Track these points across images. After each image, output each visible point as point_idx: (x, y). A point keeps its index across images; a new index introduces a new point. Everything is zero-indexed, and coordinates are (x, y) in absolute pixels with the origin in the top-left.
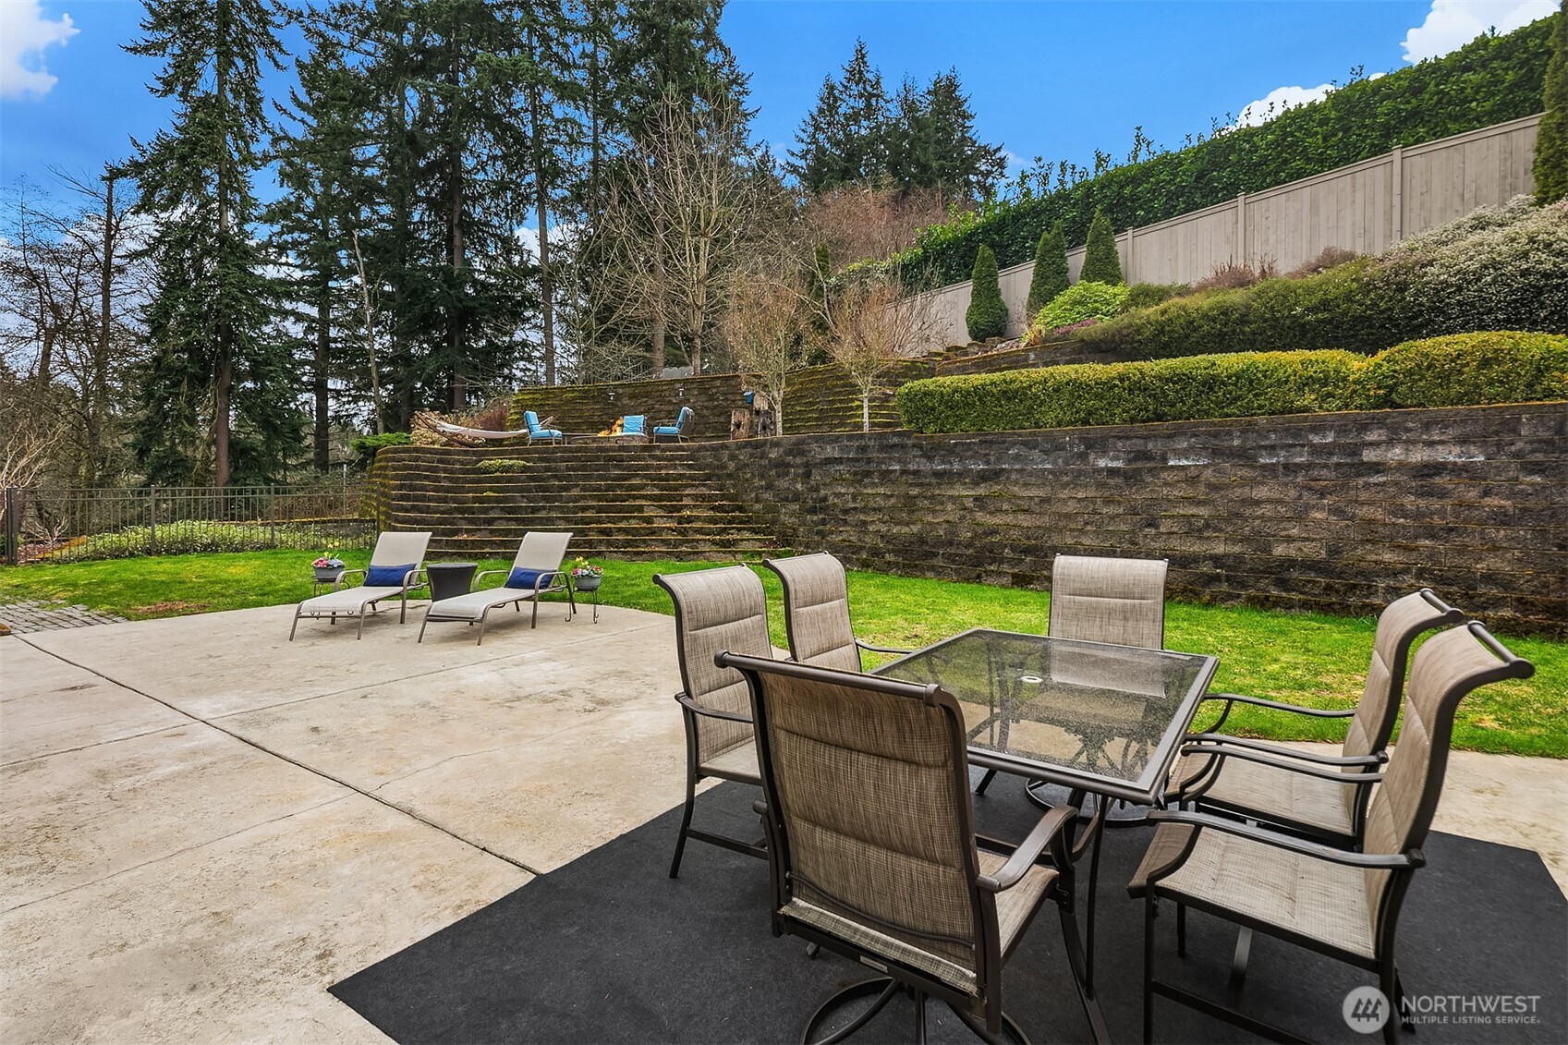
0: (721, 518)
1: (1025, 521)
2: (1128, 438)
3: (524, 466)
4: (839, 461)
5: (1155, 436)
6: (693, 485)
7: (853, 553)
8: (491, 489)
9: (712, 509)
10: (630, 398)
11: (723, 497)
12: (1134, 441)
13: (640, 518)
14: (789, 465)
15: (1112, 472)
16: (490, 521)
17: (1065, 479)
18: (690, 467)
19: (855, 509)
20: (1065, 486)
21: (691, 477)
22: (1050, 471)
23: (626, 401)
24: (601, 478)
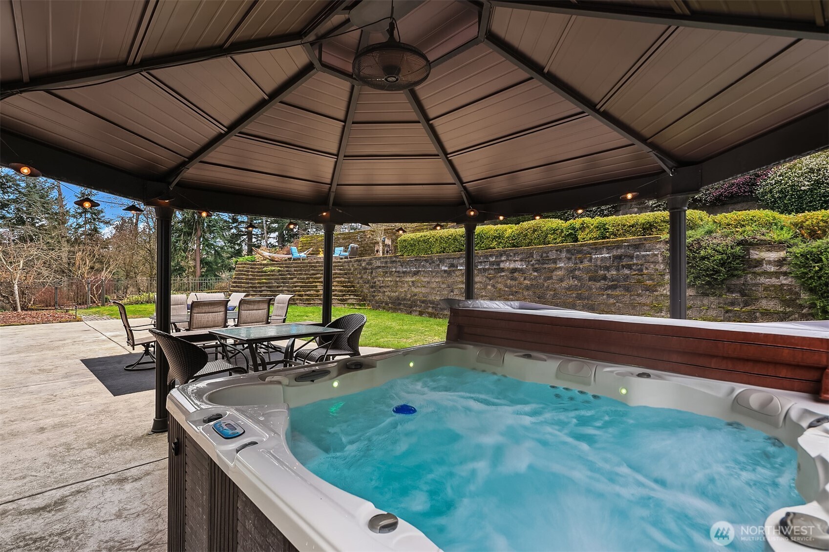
0: (345, 290)
1: (424, 290)
2: (449, 259)
3: (279, 270)
4: (379, 267)
5: (455, 258)
6: (339, 277)
7: (381, 304)
8: (265, 279)
9: (343, 287)
10: (343, 239)
11: (349, 282)
12: (451, 259)
13: (315, 290)
14: (367, 269)
15: (445, 271)
16: (261, 291)
17: (434, 274)
18: (340, 270)
19: (383, 286)
20: (433, 277)
21: (340, 274)
22: (431, 271)
23: (341, 241)
24: (306, 274)
